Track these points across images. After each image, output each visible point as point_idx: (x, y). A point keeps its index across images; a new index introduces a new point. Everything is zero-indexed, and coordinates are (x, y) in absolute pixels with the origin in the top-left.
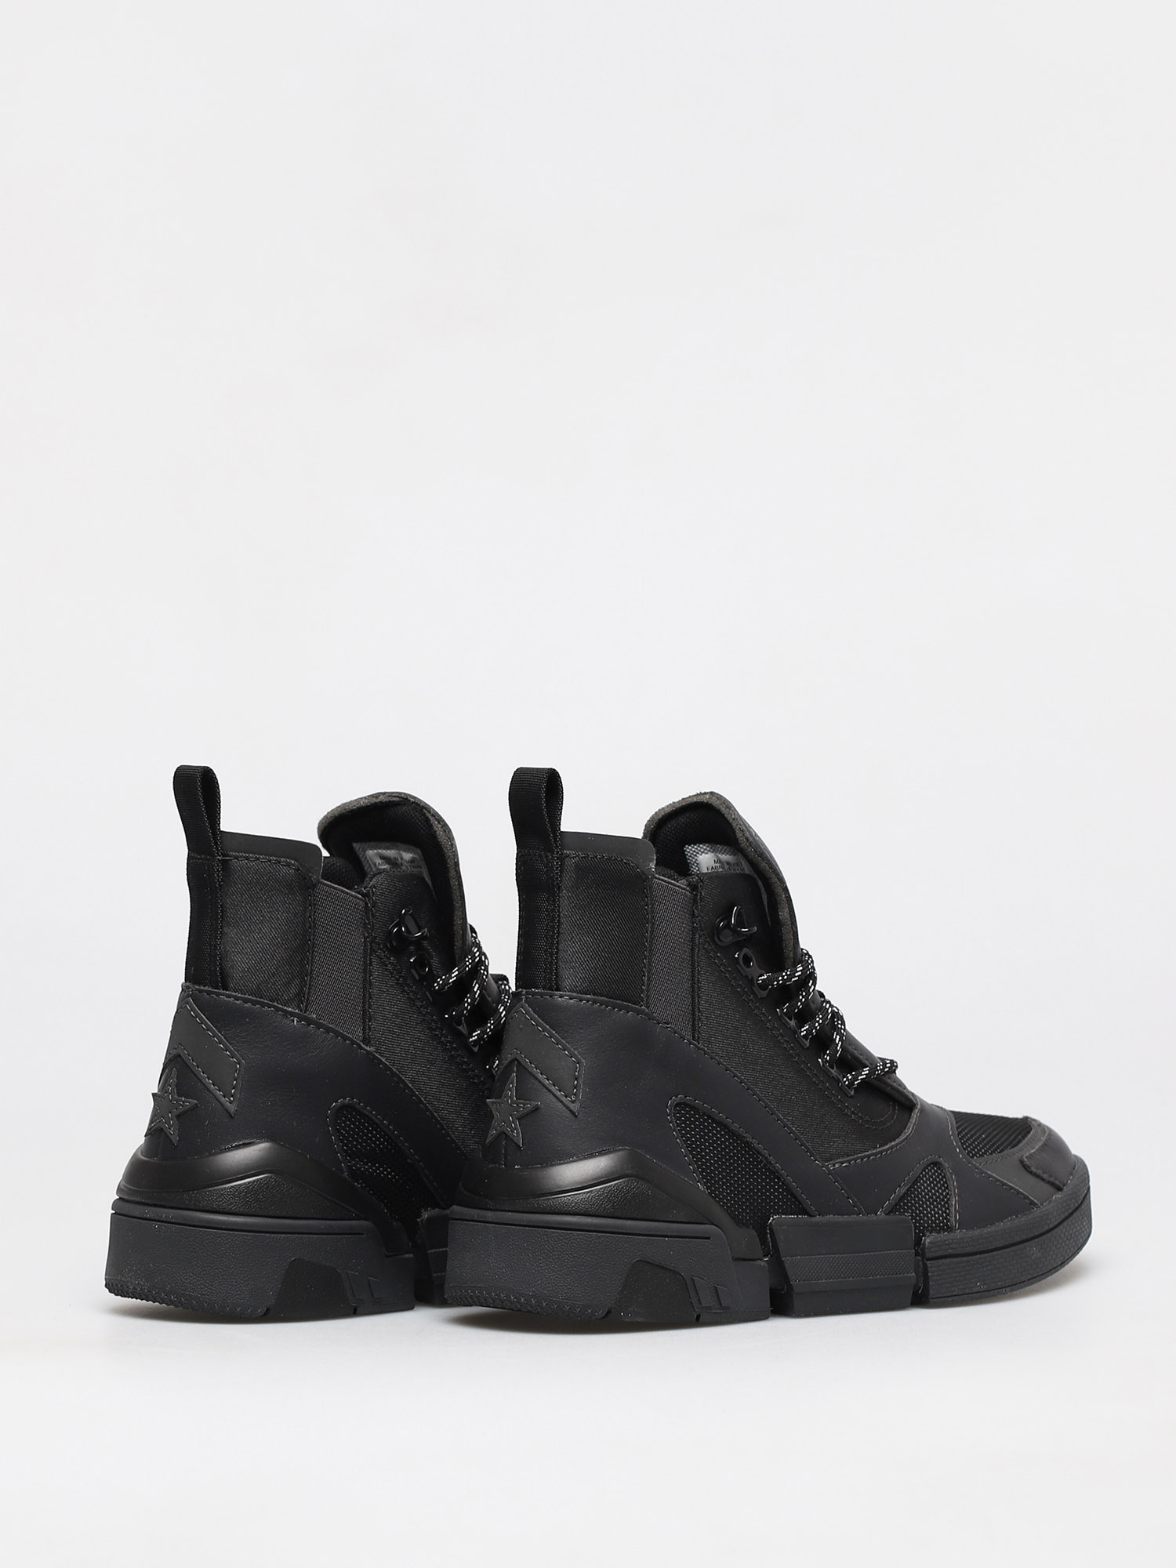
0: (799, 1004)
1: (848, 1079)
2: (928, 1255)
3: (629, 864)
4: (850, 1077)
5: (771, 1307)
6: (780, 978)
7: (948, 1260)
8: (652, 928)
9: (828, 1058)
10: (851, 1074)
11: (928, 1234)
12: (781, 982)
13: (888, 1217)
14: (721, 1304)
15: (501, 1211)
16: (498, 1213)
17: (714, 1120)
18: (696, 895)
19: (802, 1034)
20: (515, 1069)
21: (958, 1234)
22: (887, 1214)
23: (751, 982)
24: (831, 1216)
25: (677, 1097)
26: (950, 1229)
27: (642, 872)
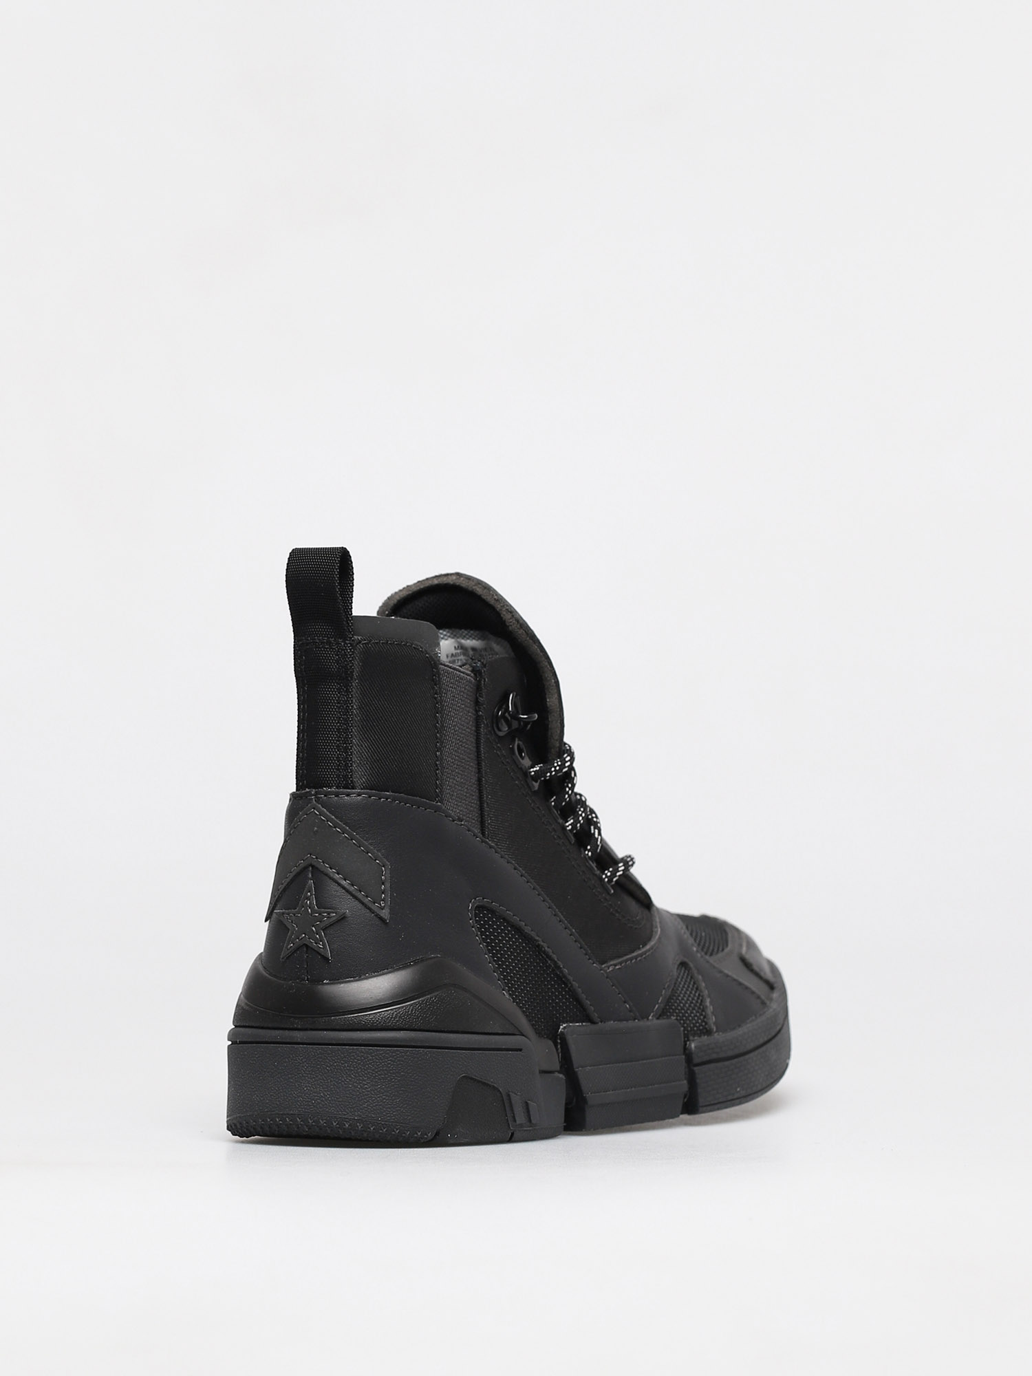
0: (567, 796)
1: (607, 876)
2: (696, 1060)
3: (418, 649)
4: (609, 874)
5: (565, 1122)
6: (553, 769)
7: (712, 1066)
8: (442, 717)
9: (590, 854)
10: (609, 871)
11: (691, 1038)
12: (554, 773)
13: (659, 1021)
14: (530, 1121)
15: (311, 1030)
16: (309, 1032)
17: (508, 922)
18: (480, 681)
19: (568, 828)
20: (310, 876)
21: (718, 1037)
22: (658, 1019)
23: (526, 773)
24: (612, 1022)
25: (475, 899)
26: (708, 1032)
27: (431, 656)
